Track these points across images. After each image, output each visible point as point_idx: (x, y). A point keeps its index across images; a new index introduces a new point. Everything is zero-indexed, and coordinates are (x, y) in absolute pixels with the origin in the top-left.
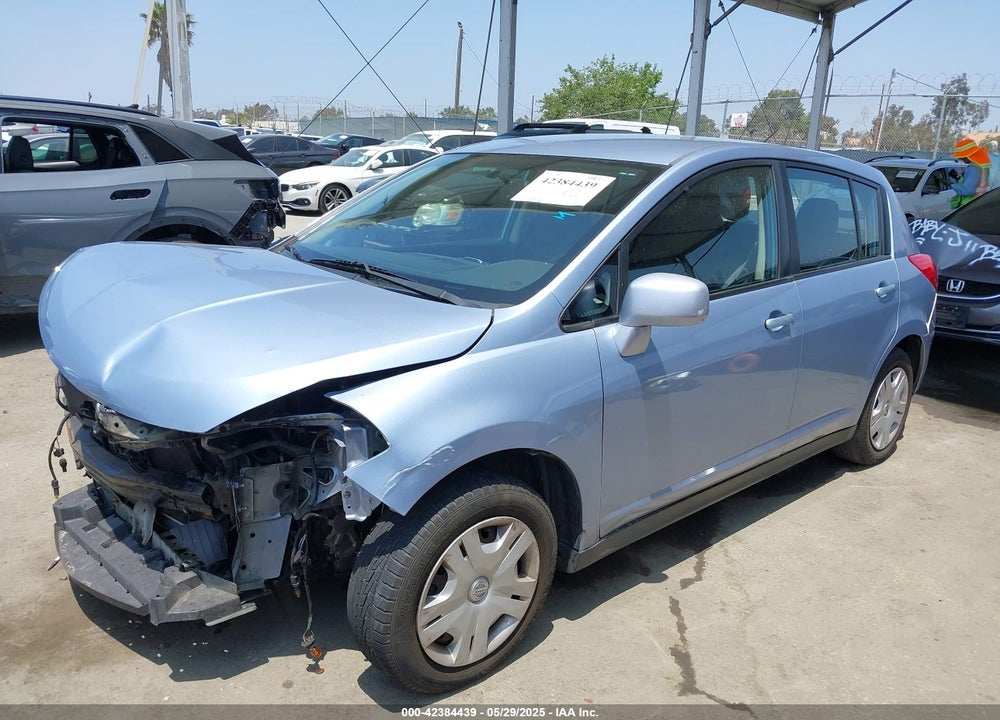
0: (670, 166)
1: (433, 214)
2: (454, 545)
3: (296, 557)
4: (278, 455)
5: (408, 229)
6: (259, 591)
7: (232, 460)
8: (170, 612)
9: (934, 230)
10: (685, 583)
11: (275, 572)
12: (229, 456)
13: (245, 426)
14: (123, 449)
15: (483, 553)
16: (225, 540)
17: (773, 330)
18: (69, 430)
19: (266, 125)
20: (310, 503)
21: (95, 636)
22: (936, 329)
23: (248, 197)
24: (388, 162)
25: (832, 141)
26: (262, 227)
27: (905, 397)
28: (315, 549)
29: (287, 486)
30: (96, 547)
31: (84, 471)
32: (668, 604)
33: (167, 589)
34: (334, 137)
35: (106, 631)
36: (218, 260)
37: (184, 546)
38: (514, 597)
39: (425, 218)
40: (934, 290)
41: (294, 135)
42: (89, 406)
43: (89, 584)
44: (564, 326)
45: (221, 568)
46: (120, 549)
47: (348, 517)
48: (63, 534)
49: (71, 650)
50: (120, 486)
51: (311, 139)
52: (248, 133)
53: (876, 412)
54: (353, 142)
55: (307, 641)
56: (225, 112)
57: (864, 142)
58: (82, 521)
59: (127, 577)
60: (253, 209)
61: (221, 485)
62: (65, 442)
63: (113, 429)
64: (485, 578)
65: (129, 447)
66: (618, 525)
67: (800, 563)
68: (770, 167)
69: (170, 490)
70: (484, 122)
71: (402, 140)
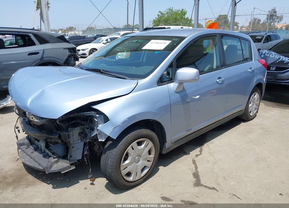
0: (187, 37)
1: (122, 55)
2: (130, 147)
3: (86, 153)
4: (79, 124)
5: (115, 60)
6: (76, 163)
7: (66, 126)
8: (51, 170)
9: (266, 53)
10: (197, 156)
11: (80, 157)
12: (65, 125)
13: (69, 117)
14: (35, 125)
15: (138, 149)
16: (65, 149)
17: (219, 83)
18: (20, 121)
19: (73, 33)
20: (89, 137)
21: (31, 178)
22: (267, 81)
23: (68, 53)
24: (108, 41)
25: (237, 29)
26: (72, 61)
27: (259, 100)
28: (91, 150)
29: (82, 133)
30: (29, 153)
31: (25, 132)
32: (192, 161)
33: (50, 164)
34: (92, 35)
35: (34, 176)
36: (60, 70)
37: (54, 152)
38: (148, 161)
39: (119, 56)
40: (266, 70)
41: (81, 35)
42: (24, 113)
43: (28, 164)
44: (158, 84)
45: (65, 157)
46: (36, 153)
47: (99, 140)
48: (20, 150)
49: (24, 182)
50: (35, 136)
51: (86, 36)
52: (67, 35)
53: (250, 105)
54: (98, 36)
55: (90, 176)
56: (61, 29)
57: (247, 29)
58: (25, 147)
59: (38, 161)
60: (69, 56)
61: (63, 134)
62: (19, 125)
63: (31, 119)
64: (139, 156)
65: (36, 124)
66: (177, 140)
67: (229, 149)
68: (216, 36)
69: (49, 136)
70: (136, 28)
71: (112, 35)
